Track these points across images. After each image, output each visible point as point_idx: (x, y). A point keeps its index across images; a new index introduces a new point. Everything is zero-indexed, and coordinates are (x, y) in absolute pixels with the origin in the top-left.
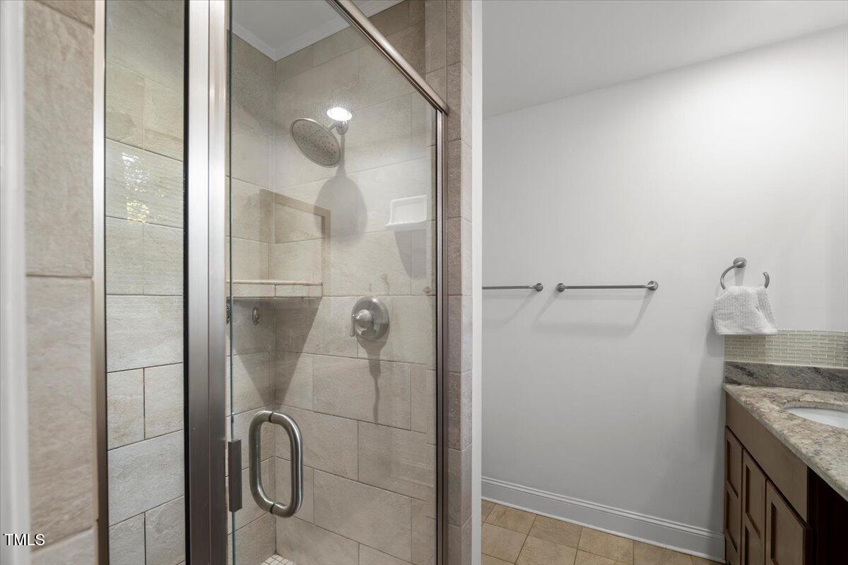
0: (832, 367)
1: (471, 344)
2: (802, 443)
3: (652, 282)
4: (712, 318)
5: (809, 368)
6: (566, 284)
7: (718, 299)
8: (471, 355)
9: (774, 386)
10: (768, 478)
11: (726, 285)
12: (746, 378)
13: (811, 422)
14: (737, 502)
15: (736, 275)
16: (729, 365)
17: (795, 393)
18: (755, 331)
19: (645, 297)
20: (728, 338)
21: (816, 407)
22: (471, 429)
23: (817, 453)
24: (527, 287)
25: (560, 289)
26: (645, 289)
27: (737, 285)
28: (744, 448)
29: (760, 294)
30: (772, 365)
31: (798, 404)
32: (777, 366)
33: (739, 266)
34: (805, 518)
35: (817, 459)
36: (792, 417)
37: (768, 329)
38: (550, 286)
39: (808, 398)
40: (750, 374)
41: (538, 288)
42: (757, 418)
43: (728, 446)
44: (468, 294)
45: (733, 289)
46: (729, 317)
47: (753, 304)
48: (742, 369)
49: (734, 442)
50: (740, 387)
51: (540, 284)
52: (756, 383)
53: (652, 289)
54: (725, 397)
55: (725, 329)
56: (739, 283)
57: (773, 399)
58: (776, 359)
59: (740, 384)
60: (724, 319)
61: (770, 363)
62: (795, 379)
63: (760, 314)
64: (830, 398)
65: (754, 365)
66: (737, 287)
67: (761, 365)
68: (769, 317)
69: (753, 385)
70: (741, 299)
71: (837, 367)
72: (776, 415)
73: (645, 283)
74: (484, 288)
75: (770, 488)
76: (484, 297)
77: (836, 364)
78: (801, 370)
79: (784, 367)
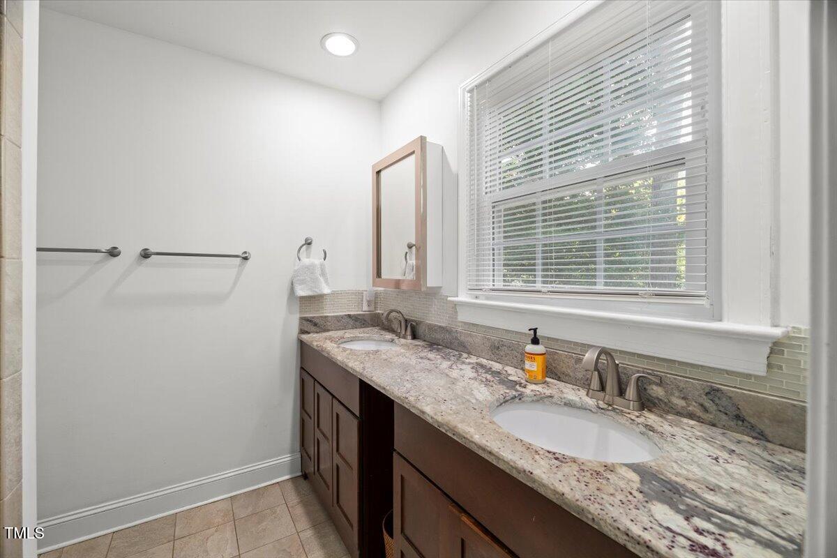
0: (356, 313)
1: (20, 332)
2: (354, 365)
3: (245, 253)
4: (292, 284)
5: (346, 315)
6: (153, 250)
7: (296, 268)
8: (20, 349)
9: (328, 330)
10: (333, 396)
11: (301, 257)
12: (313, 328)
13: (355, 350)
14: (310, 424)
15: (307, 250)
16: (303, 319)
17: (340, 333)
18: (319, 293)
19: (240, 266)
20: (302, 298)
21: (352, 340)
22: (20, 460)
23: (364, 369)
24: (96, 251)
25: (146, 255)
26: (238, 259)
27: (307, 258)
28: (316, 380)
29: (322, 265)
30: (328, 316)
31: (344, 340)
32: (330, 316)
33: (308, 243)
34: (358, 414)
35: (365, 373)
36: (345, 350)
37: (326, 290)
38: (130, 252)
39: (347, 335)
40: (315, 325)
41: (113, 253)
42: (326, 355)
43: (303, 382)
44: (14, 256)
45: (306, 261)
46: (302, 282)
47: (318, 272)
48: (311, 321)
49: (307, 378)
50: (309, 335)
51: (115, 248)
52: (318, 331)
53: (246, 259)
54: (299, 345)
55: (301, 292)
56: (308, 256)
57: (331, 339)
58: (330, 311)
59: (309, 333)
60: (300, 284)
61: (325, 315)
62: (339, 324)
63: (322, 279)
64: (357, 332)
65: (318, 317)
66: (308, 260)
67: (321, 317)
68: (326, 281)
69: (317, 332)
70: (310, 268)
71: (358, 313)
72: (336, 350)
73: (240, 253)
74: (39, 250)
75: (335, 402)
76: (39, 262)
77: (357, 311)
78: (342, 317)
79: (333, 316)
